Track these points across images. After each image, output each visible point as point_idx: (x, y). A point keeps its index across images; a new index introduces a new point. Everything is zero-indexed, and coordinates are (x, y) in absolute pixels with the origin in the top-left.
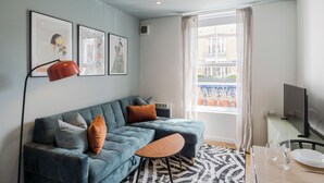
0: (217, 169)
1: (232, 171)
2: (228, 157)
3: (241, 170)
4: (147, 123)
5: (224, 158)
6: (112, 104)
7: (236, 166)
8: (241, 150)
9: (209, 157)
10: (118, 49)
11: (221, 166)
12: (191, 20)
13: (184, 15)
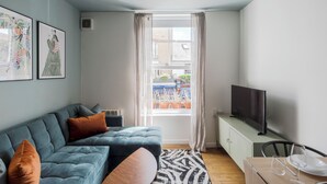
0: (182, 178)
1: (197, 177)
2: (187, 160)
3: (204, 174)
4: (96, 138)
5: (184, 161)
6: (44, 119)
7: (198, 169)
8: (196, 151)
9: (169, 164)
10: (52, 45)
11: (185, 173)
12: (145, 19)
13: (137, 12)
